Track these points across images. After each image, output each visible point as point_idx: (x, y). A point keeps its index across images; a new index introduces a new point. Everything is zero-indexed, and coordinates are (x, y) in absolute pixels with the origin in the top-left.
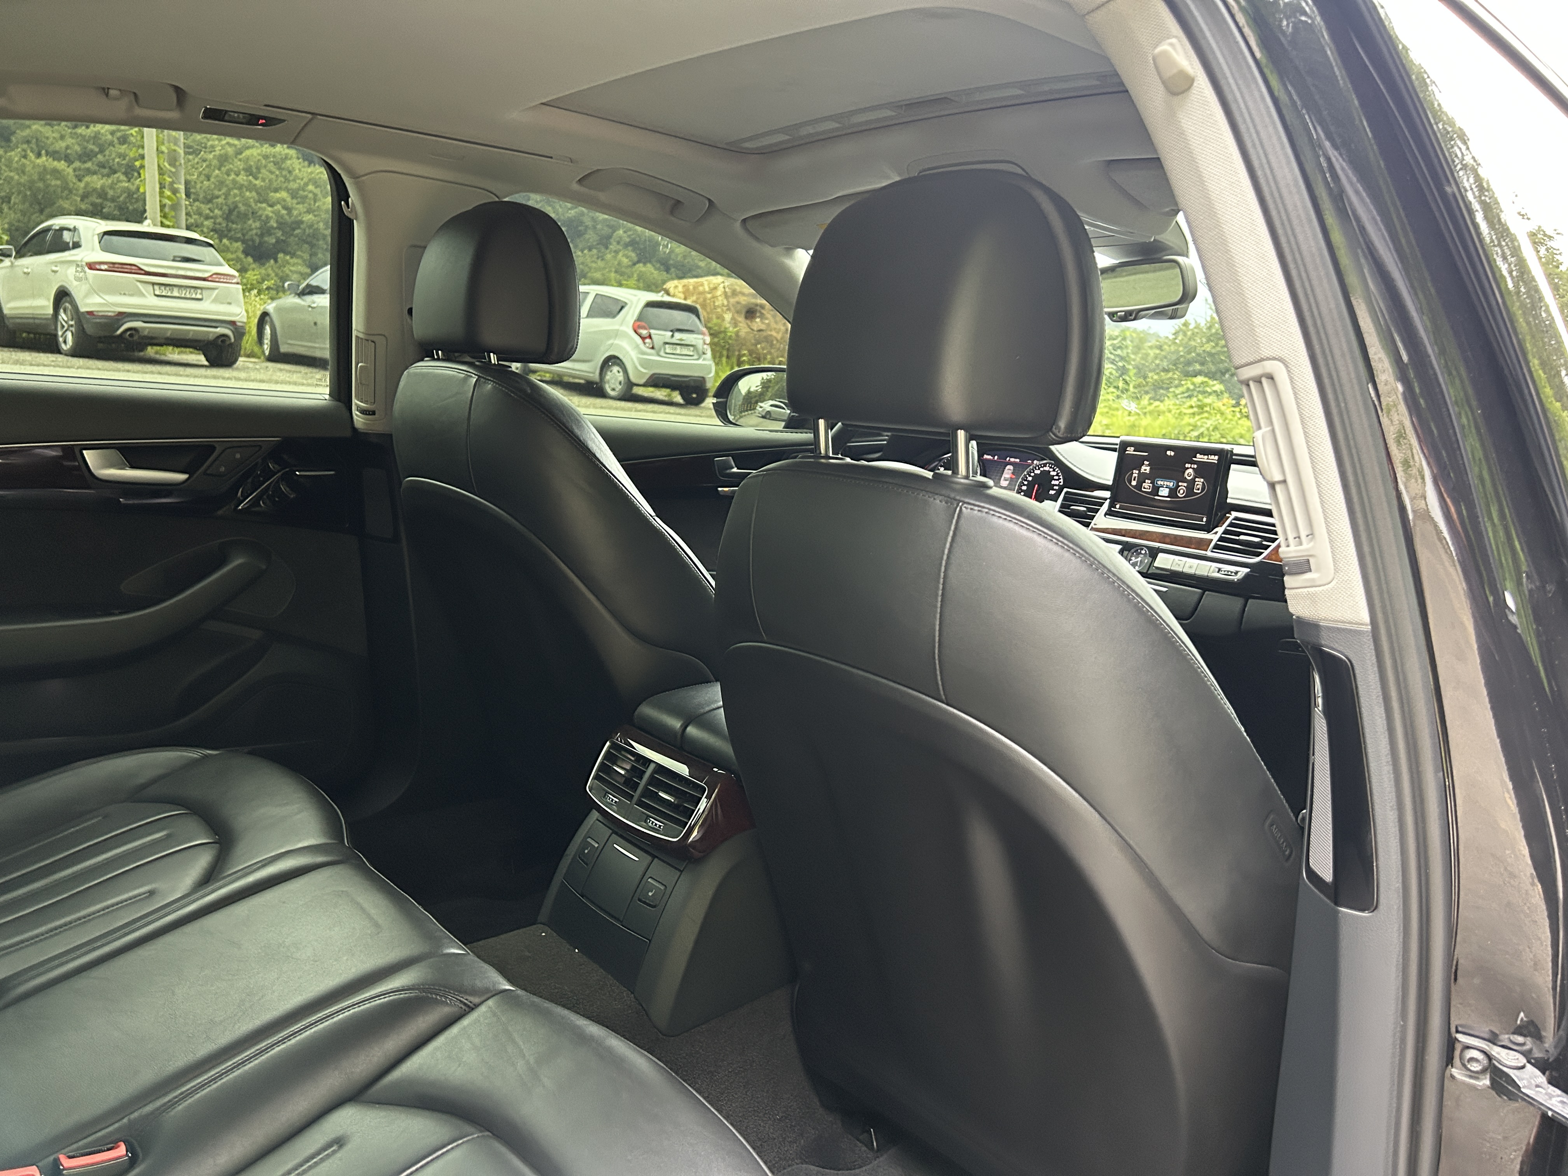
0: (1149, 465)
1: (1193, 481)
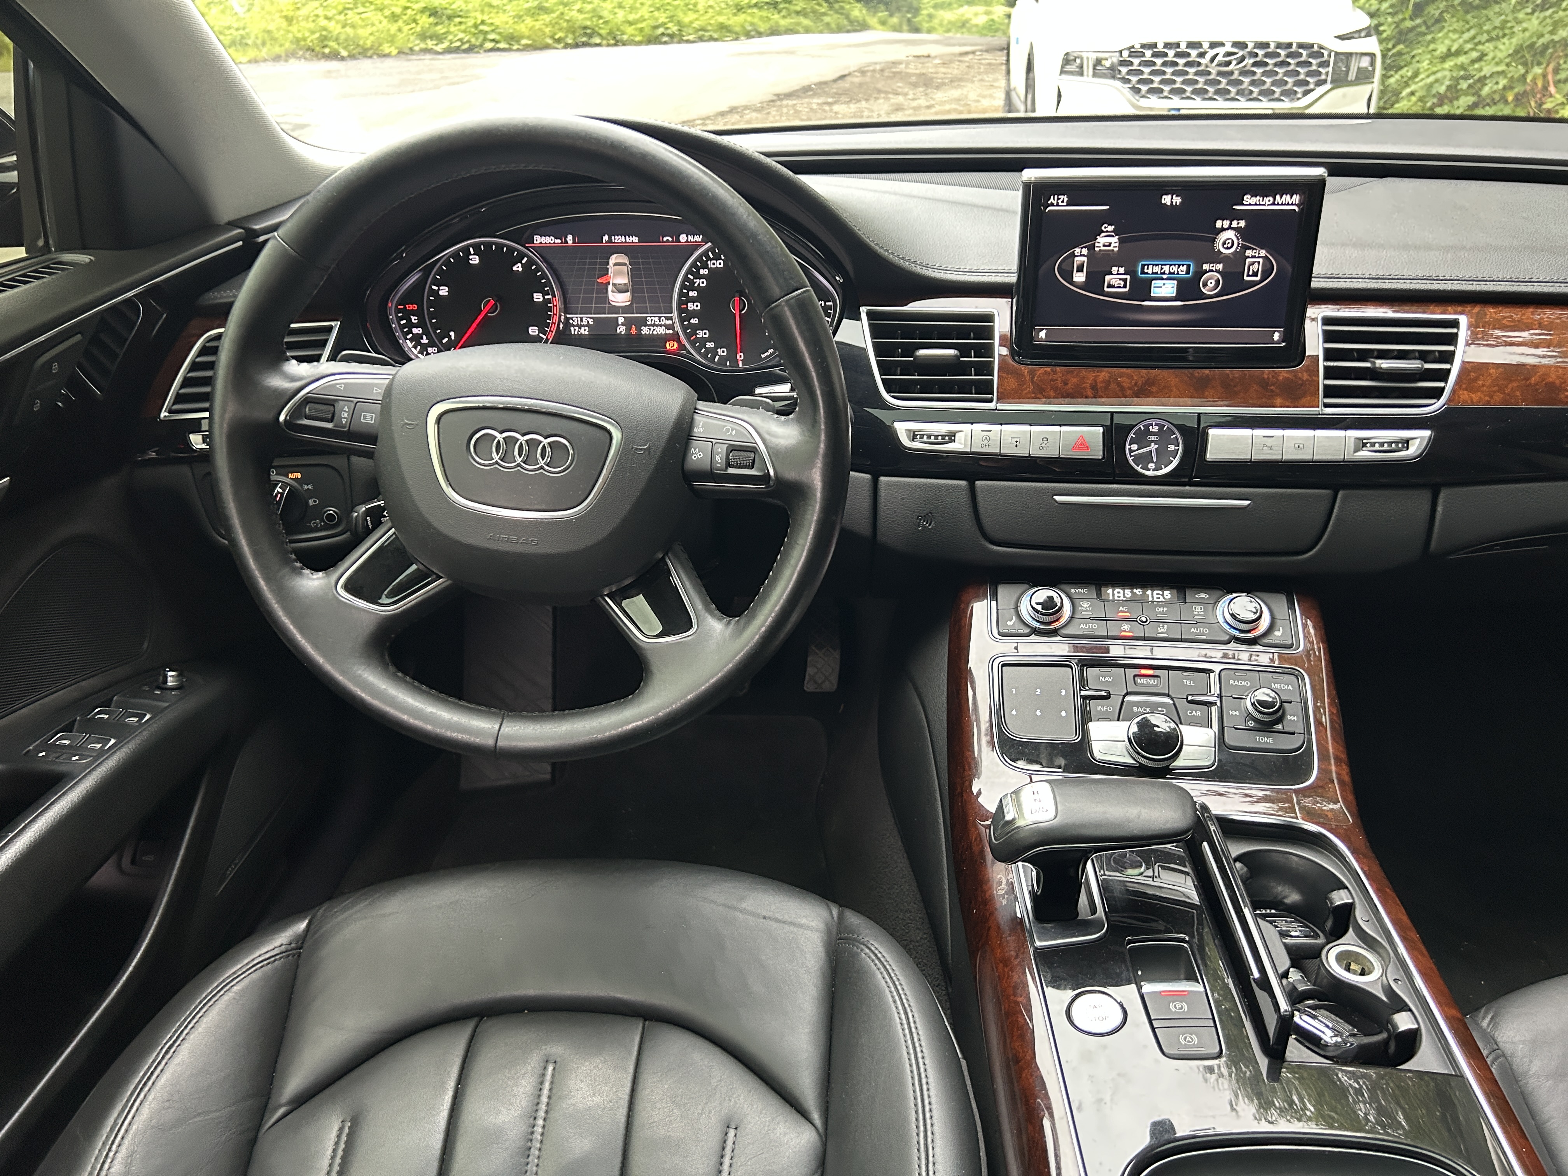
0: (1116, 232)
1: (1240, 257)
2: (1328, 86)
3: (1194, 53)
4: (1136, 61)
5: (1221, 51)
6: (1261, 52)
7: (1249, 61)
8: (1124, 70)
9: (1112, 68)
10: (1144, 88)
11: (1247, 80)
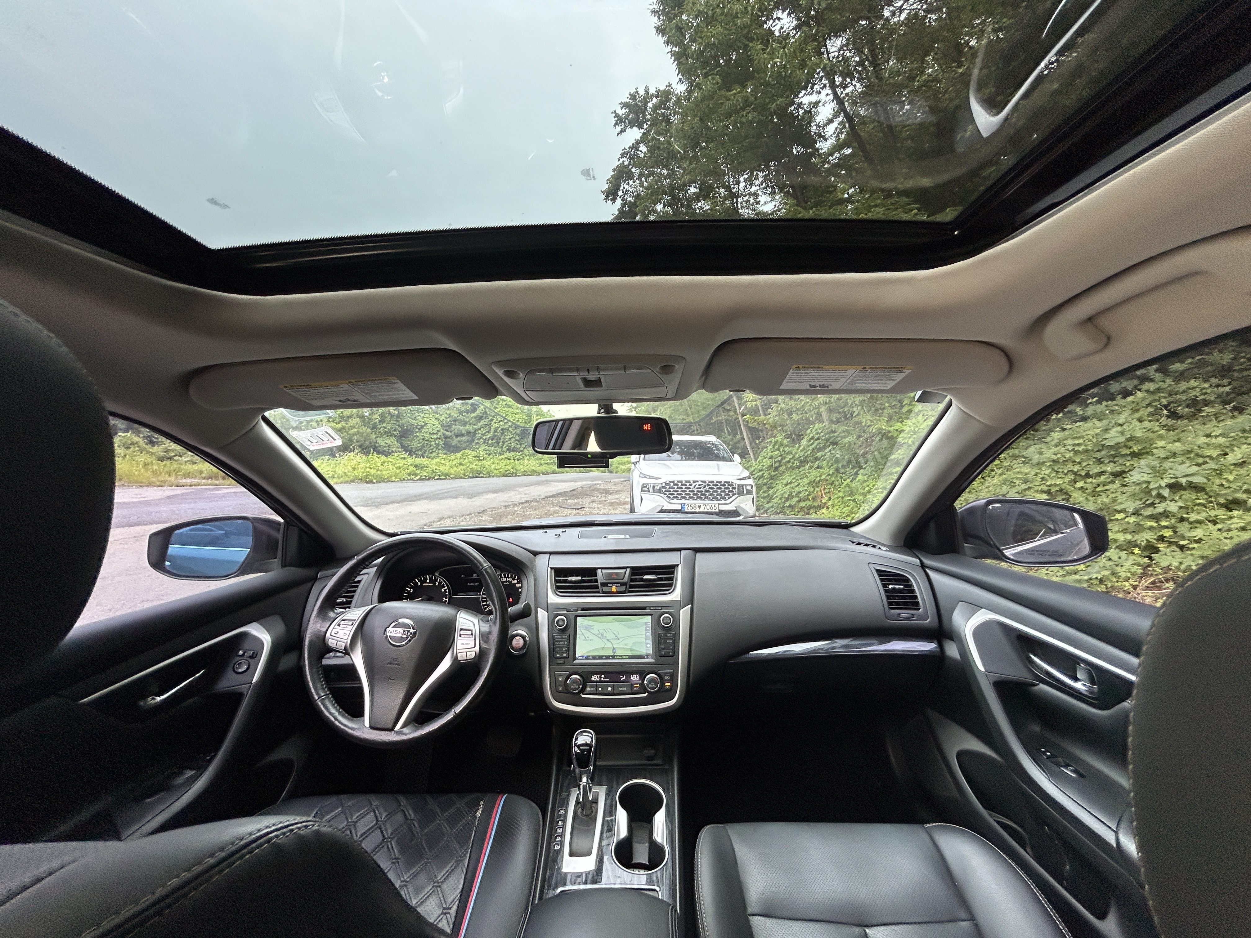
2: (737, 496)
3: (688, 484)
4: (668, 487)
5: (698, 484)
6: (711, 484)
7: (707, 487)
8: (664, 490)
9: (660, 489)
10: (671, 497)
11: (707, 494)
